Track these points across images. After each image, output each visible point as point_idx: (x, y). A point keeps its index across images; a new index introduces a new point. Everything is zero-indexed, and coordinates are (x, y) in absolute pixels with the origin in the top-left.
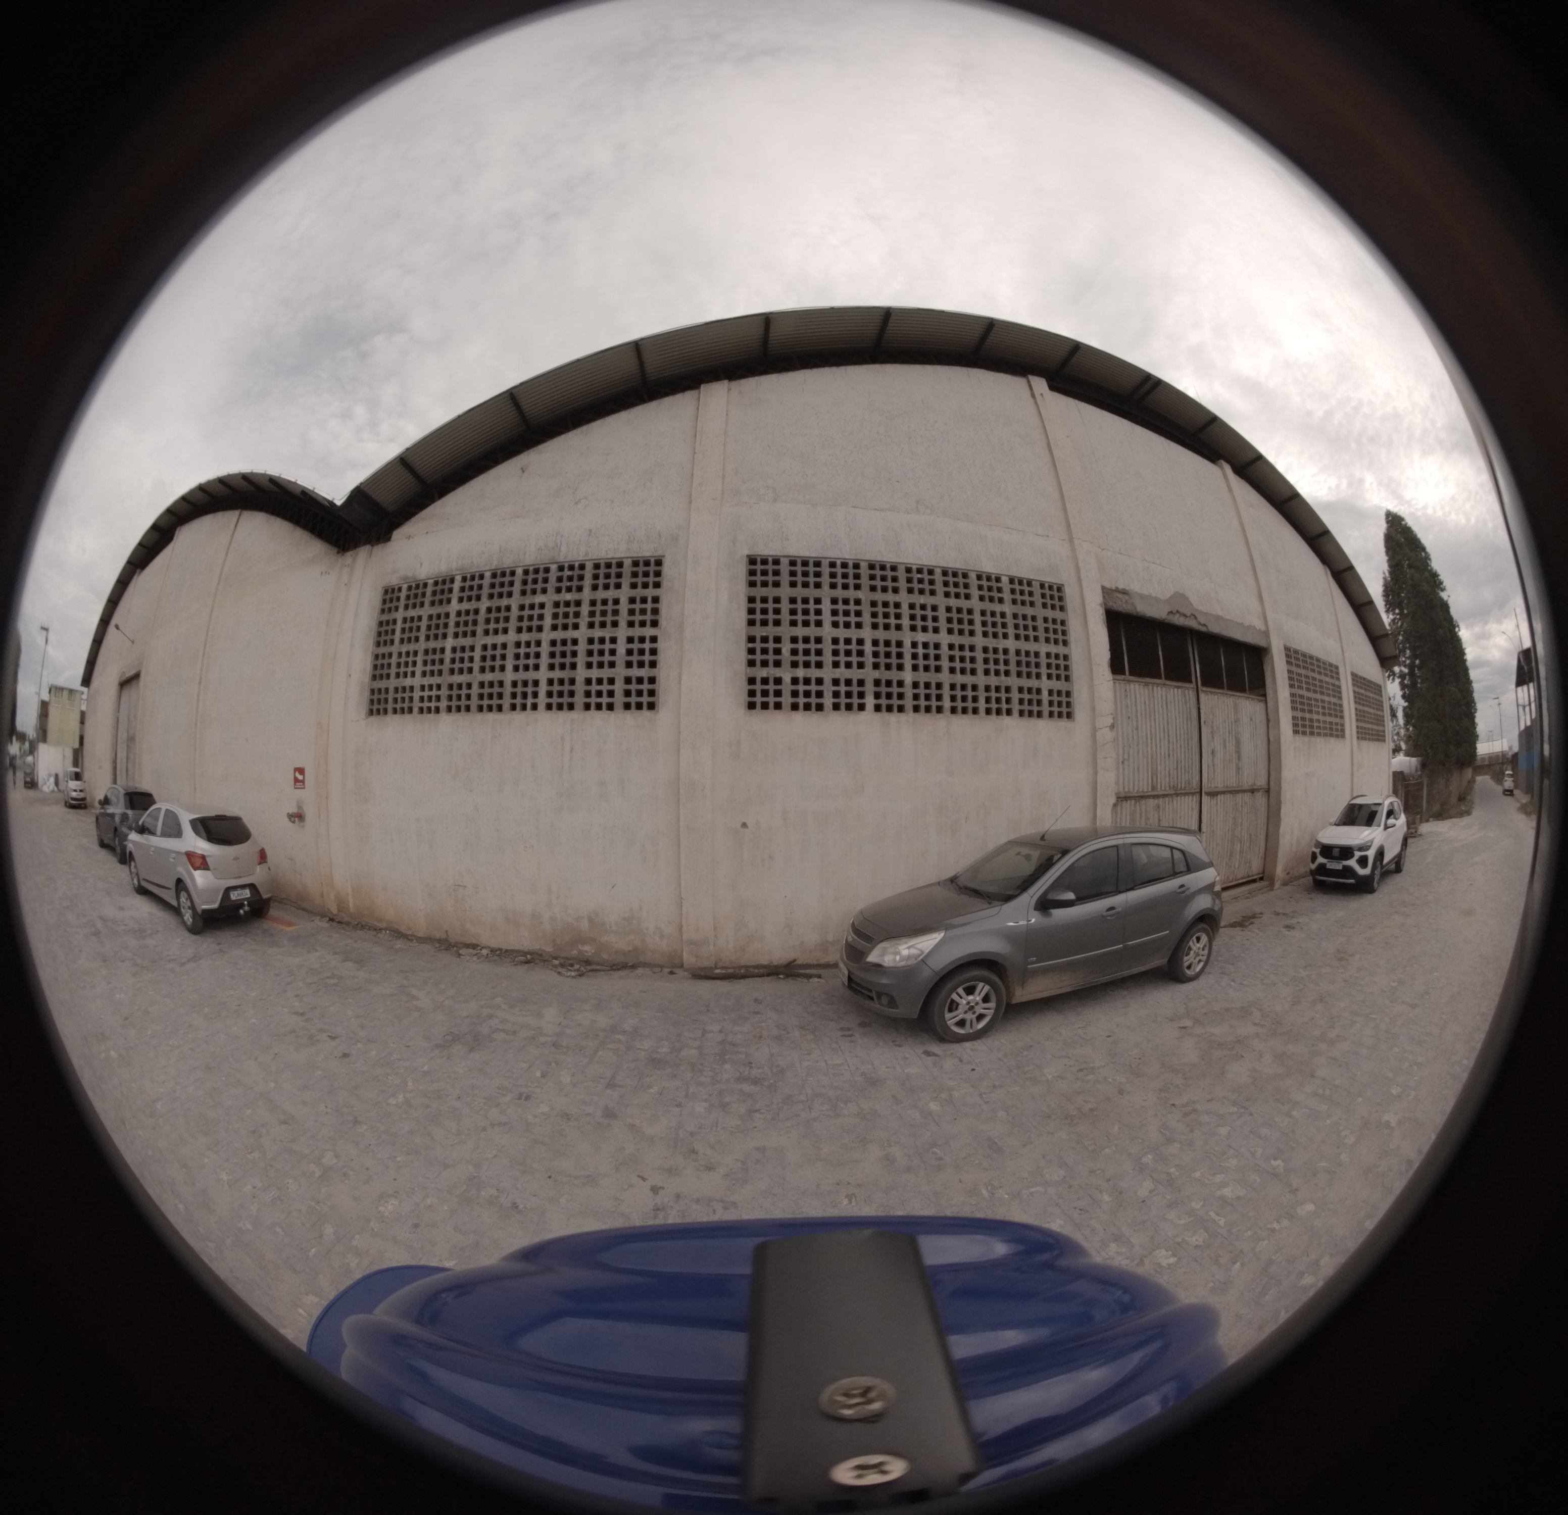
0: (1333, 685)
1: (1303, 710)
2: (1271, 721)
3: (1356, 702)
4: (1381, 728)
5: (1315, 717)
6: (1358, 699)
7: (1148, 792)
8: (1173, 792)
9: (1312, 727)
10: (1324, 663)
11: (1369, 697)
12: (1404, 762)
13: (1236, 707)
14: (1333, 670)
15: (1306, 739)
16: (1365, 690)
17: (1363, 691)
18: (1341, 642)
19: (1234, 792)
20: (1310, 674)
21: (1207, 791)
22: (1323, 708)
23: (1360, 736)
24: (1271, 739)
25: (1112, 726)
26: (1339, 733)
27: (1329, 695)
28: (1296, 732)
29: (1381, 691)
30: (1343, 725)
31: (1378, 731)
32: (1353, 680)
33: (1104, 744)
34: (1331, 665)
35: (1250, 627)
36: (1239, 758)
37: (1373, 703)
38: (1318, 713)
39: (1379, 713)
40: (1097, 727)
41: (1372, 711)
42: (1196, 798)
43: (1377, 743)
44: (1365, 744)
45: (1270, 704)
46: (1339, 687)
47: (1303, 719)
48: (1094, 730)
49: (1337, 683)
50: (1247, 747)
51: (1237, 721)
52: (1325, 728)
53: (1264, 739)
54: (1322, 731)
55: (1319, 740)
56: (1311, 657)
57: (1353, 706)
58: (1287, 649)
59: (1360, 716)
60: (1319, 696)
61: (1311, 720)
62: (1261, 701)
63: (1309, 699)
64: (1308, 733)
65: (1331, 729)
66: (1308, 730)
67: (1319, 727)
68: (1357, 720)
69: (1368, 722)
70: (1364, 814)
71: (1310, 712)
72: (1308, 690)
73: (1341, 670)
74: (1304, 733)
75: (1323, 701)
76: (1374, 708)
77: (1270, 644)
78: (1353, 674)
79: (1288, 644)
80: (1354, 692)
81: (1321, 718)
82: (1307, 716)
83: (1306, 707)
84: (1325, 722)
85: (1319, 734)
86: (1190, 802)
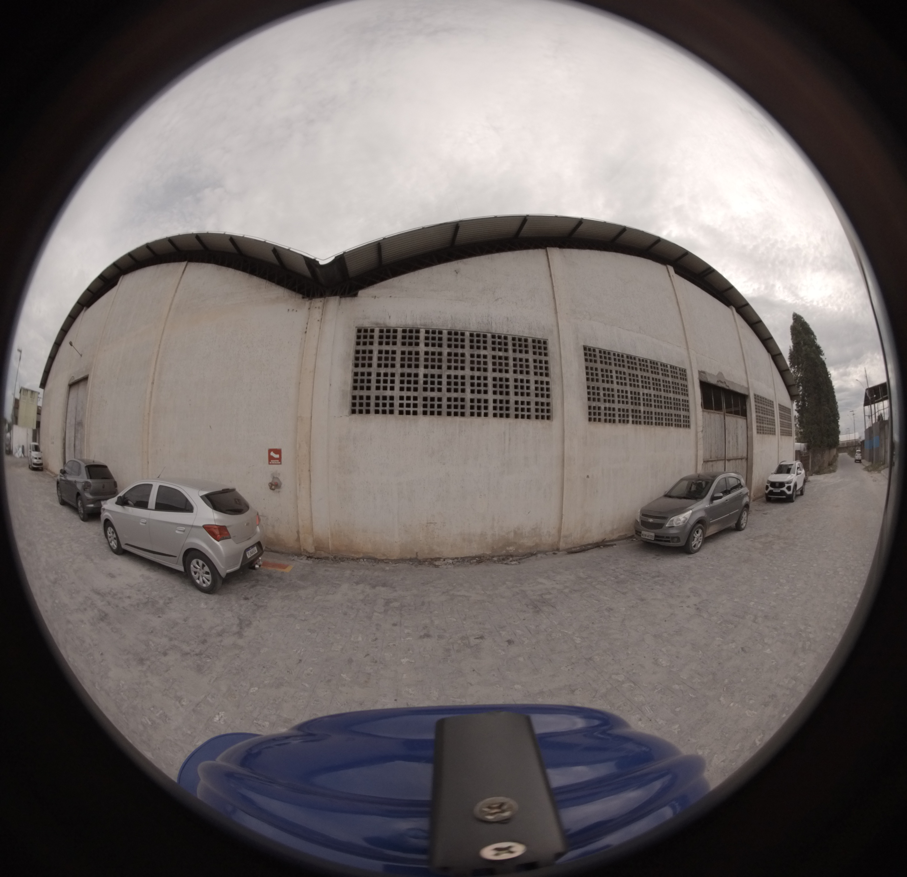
0: (771, 410)
1: (760, 423)
2: (748, 428)
3: (780, 418)
4: (790, 430)
5: (765, 425)
6: (781, 416)
7: (709, 459)
8: (717, 459)
9: (763, 430)
10: (768, 401)
11: (786, 415)
12: (800, 446)
13: (737, 422)
14: (770, 403)
15: (761, 435)
16: (784, 411)
17: (783, 413)
18: (775, 390)
19: (736, 459)
20: (763, 406)
21: (728, 458)
22: (768, 421)
23: (781, 433)
24: (749, 436)
25: (702, 431)
26: (772, 432)
27: (769, 415)
28: (758, 433)
29: (790, 412)
30: (775, 429)
31: (789, 431)
32: (779, 407)
33: (700, 439)
34: (771, 401)
35: (742, 387)
36: (737, 444)
37: (787, 418)
38: (765, 424)
39: (790, 422)
40: (698, 431)
41: (786, 421)
42: (724, 462)
43: (788, 437)
44: (783, 437)
45: (749, 420)
46: (774, 411)
47: (760, 427)
48: (697, 433)
49: (772, 409)
50: (740, 439)
51: (737, 428)
52: (768, 431)
53: (746, 436)
54: (767, 432)
55: (766, 436)
56: (763, 398)
57: (779, 420)
58: (755, 395)
59: (782, 424)
60: (766, 416)
61: (763, 427)
62: (745, 419)
63: (762, 417)
64: (762, 433)
65: (770, 431)
66: (762, 432)
67: (766, 430)
68: (781, 426)
69: (785, 427)
70: (785, 469)
71: (763, 423)
72: (762, 413)
73: (775, 403)
74: (761, 433)
75: (768, 418)
76: (787, 420)
77: (749, 393)
78: (779, 405)
79: (755, 393)
80: (780, 413)
81: (767, 426)
82: (762, 425)
83: (761, 421)
84: (768, 428)
85: (766, 433)
86: (721, 463)
